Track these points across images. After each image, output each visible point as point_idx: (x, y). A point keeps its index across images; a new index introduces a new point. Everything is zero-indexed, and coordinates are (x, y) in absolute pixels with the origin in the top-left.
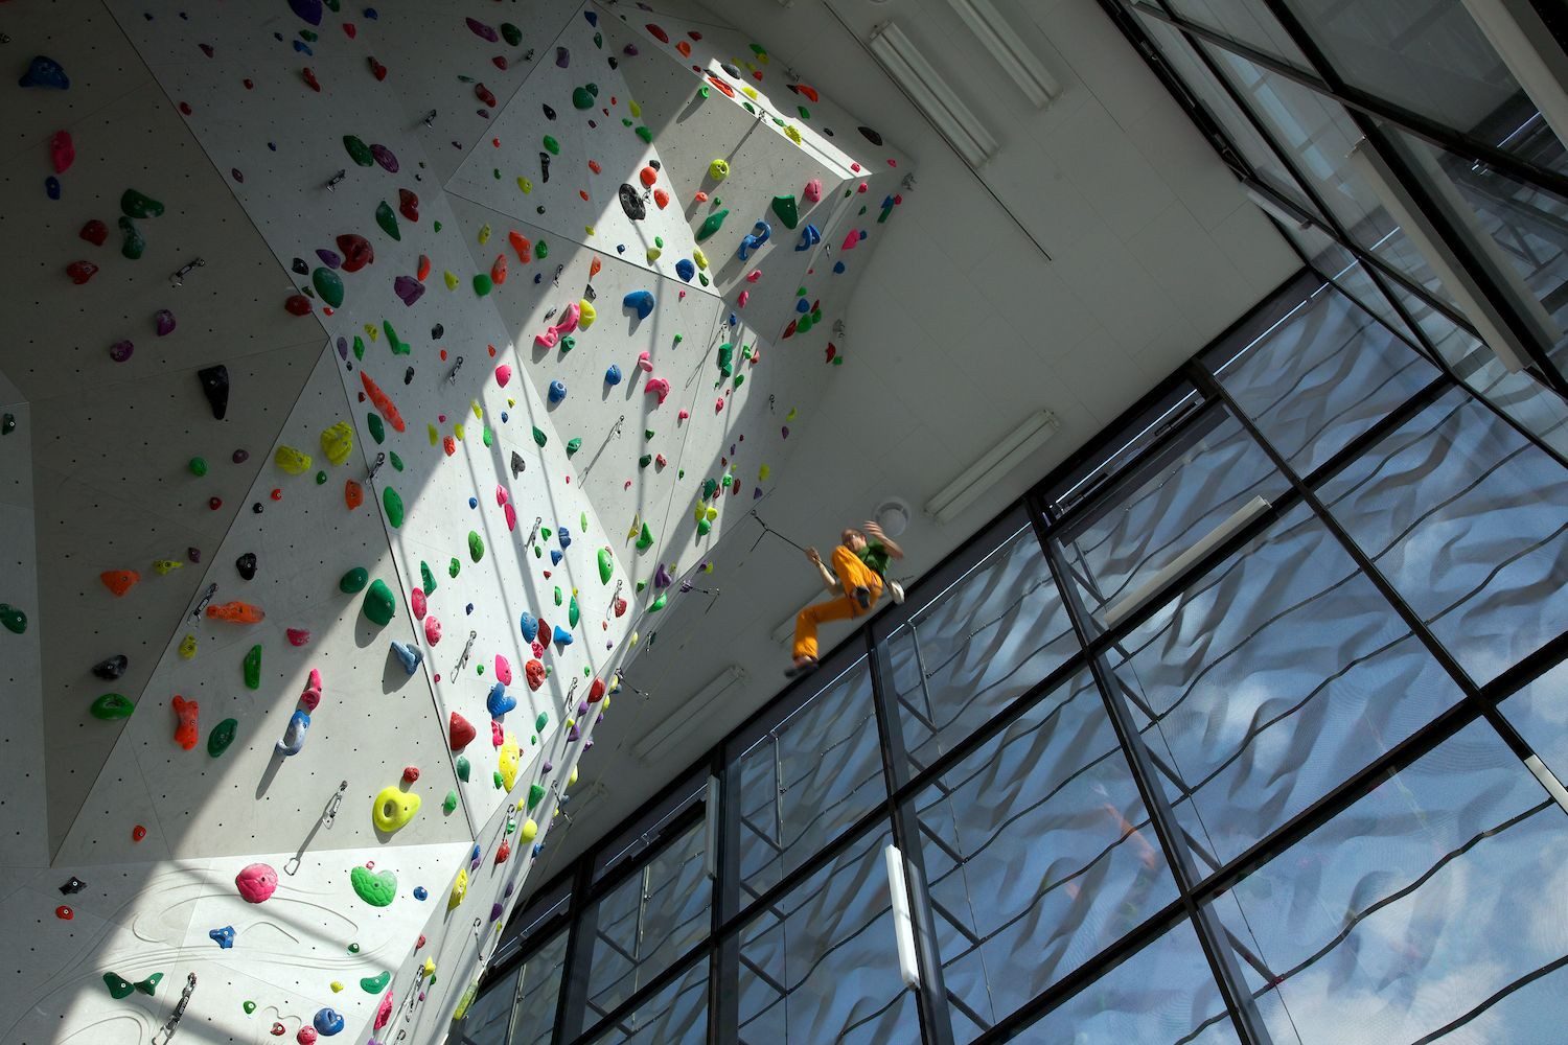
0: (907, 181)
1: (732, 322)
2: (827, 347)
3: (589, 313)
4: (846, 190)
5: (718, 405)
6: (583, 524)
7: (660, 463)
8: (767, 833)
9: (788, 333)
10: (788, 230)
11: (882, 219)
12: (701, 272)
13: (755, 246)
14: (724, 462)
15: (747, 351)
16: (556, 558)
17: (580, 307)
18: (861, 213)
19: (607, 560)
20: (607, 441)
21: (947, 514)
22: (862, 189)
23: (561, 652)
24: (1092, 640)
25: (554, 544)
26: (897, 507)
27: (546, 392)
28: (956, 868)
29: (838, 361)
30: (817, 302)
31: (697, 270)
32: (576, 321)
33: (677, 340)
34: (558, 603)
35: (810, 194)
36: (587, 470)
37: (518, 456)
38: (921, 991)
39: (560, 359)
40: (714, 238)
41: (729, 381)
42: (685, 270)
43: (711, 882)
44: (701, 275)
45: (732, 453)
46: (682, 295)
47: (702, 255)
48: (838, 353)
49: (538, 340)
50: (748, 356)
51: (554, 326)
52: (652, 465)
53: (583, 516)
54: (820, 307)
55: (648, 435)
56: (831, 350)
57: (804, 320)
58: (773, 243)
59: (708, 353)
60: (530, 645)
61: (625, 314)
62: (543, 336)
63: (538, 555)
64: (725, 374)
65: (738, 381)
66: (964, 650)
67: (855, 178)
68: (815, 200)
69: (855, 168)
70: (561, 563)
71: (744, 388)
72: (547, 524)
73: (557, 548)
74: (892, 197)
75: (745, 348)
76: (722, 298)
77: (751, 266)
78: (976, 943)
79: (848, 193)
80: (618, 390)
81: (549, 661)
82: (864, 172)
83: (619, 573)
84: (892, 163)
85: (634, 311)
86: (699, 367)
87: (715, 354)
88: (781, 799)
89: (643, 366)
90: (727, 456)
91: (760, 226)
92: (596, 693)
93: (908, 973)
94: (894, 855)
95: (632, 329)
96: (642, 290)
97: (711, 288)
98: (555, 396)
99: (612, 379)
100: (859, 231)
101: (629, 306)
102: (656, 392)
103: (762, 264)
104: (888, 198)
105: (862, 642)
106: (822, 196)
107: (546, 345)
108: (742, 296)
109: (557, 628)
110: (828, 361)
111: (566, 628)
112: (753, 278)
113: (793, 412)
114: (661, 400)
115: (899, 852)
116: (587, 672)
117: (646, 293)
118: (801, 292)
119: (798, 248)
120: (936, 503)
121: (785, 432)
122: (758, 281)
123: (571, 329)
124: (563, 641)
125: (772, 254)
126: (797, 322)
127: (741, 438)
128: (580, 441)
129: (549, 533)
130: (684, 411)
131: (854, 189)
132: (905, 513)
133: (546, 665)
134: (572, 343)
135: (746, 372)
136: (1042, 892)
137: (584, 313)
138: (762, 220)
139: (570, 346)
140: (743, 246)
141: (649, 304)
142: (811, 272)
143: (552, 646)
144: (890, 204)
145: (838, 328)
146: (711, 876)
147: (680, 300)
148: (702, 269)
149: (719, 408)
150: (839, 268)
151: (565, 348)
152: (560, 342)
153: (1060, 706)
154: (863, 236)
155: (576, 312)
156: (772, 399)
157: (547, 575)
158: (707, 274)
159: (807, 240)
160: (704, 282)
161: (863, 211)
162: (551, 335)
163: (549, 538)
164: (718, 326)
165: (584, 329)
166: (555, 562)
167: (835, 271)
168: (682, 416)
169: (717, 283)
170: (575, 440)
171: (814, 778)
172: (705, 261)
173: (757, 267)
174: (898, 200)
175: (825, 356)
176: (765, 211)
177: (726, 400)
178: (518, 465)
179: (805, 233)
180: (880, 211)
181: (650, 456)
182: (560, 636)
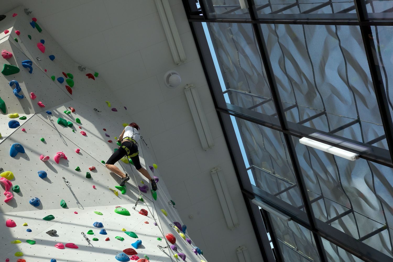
0: (28, 13)
1: (50, 113)
2: (88, 77)
3: (8, 174)
4: (13, 41)
5: (83, 135)
6: (99, 214)
7: (93, 169)
8: (288, 187)
9: (70, 91)
10: (19, 73)
11: (40, 30)
12: (19, 118)
13: (19, 90)
14: (110, 141)
15: (67, 112)
16: (104, 233)
17: (3, 177)
18: (30, 38)
19: (120, 210)
20: (70, 189)
21: (183, 56)
22: (18, 33)
23: (143, 247)
24: (250, 18)
25: (97, 231)
26: (170, 75)
27: (32, 207)
28: (326, 115)
29: (97, 75)
30: (63, 73)
31: (17, 119)
32: (7, 181)
33: (43, 140)
34: (122, 239)
35: (7, 57)
36: (78, 203)
37: (49, 232)
38: (361, 155)
39: (21, 195)
40: (7, 106)
41: (76, 126)
42: (13, 125)
43: (292, 221)
44: (20, 119)
45: (108, 136)
46: (24, 130)
47: (12, 114)
48: (93, 74)
49: (6, 201)
50: (70, 113)
51: (5, 192)
52: (92, 174)
53: (96, 213)
54: (66, 73)
55: (78, 170)
56: (90, 76)
57: (68, 82)
58: (22, 82)
59: (57, 130)
60: (131, 260)
61: (18, 159)
62: (6, 198)
63: (97, 240)
64: (71, 126)
65: (78, 121)
66: (245, 73)
67: (10, 35)
68: (11, 56)
69: (7, 32)
70: (107, 232)
71: (82, 120)
72: (86, 231)
73: (99, 230)
74: (31, 22)
75: (65, 112)
76: (35, 114)
77: (27, 95)
78: (358, 121)
79: (16, 40)
80: (50, 174)
81: (142, 255)
82: (10, 30)
83: (129, 207)
84: (14, 15)
85: (19, 154)
86: (61, 136)
87: (60, 127)
88: (277, 175)
89: (46, 160)
90: (109, 139)
91: (11, 84)
92: (172, 240)
93: (352, 158)
94: (304, 140)
95: (27, 158)
96: (10, 147)
97: (28, 117)
98: (36, 204)
99: (43, 176)
100: (40, 42)
101: (16, 155)
102: (61, 159)
103: (29, 90)
104: (31, 23)
105: (223, 115)
106: (11, 52)
107: (11, 199)
108: (39, 105)
109: (133, 245)
110: (94, 79)
111: (134, 241)
112: (33, 97)
113: (107, 103)
114: (65, 158)
115: (304, 137)
116: (160, 239)
117: (13, 146)
118: (53, 78)
119: (31, 72)
120: (176, 59)
121: (114, 110)
122: (36, 94)
123: (10, 185)
124: (139, 245)
125: (27, 85)
126: (68, 85)
127: (105, 130)
128: (63, 201)
129: (91, 231)
130: (76, 150)
131: (16, 37)
132: (173, 74)
133: (143, 258)
134: (16, 187)
135: (76, 116)
136: (347, 83)
137: (6, 177)
138: (9, 82)
139: (18, 188)
140: (16, 95)
141: (19, 146)
142: (46, 71)
143: (138, 251)
144: (34, 23)
145: (81, 69)
146: (289, 220)
147: (26, 132)
148: (18, 117)
149: (84, 134)
150: (52, 58)
151: (17, 191)
152: (14, 193)
153: (278, 42)
154: (43, 42)
155: (4, 180)
156: (96, 110)
157: (108, 240)
158: (21, 115)
159: (28, 66)
160: (24, 118)
161: (30, 37)
162: (7, 195)
163: (93, 232)
164: (48, 121)
165: (14, 179)
166: (105, 234)
167: (52, 60)
168: (78, 152)
169: (28, 113)
170: (61, 202)
171: (273, 158)
172: (15, 114)
173: (29, 93)
174: (34, 20)
175: (91, 79)
176: (6, 80)
177: (83, 130)
178: (53, 233)
179: (25, 66)
180: (35, 30)
181: (87, 173)
182: (136, 245)
